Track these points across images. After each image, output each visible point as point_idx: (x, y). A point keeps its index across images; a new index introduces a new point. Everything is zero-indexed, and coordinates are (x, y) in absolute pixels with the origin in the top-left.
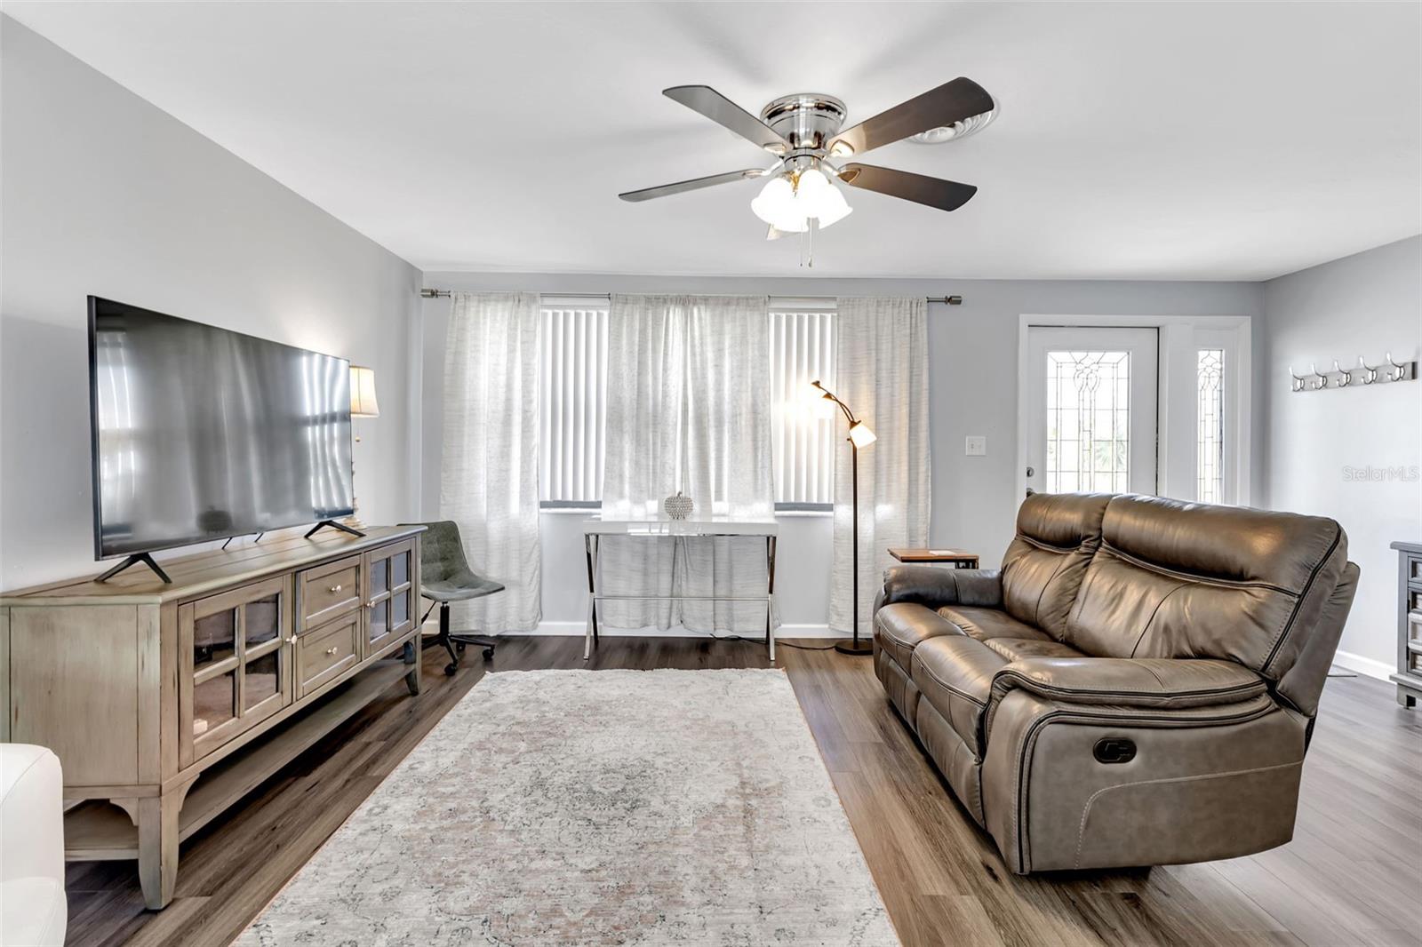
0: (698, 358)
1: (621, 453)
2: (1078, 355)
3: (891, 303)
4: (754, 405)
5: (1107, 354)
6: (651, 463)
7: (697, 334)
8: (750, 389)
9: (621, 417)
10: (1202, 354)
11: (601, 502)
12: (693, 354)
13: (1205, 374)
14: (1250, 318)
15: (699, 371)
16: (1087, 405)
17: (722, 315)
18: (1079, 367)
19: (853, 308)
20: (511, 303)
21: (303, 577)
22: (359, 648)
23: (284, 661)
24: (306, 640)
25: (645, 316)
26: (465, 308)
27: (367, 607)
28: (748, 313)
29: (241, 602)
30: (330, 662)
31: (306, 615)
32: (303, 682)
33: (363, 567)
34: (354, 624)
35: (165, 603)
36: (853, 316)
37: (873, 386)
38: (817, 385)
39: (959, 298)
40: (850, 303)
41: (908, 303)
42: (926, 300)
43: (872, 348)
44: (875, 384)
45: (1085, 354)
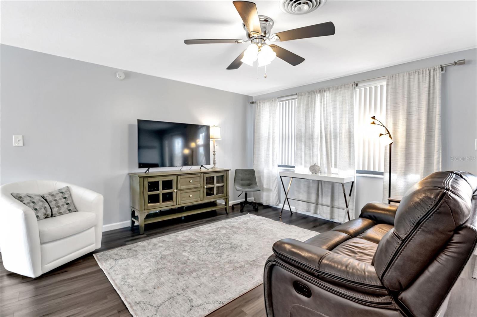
0: (325, 112)
1: (301, 149)
3: (417, 72)
4: (349, 129)
6: (311, 153)
7: (325, 103)
8: (347, 122)
9: (301, 136)
11: (294, 166)
12: (324, 111)
15: (325, 117)
17: (336, 93)
19: (395, 79)
20: (270, 102)
21: (179, 177)
22: (201, 197)
23: (174, 195)
24: (181, 192)
25: (308, 99)
26: (260, 106)
27: (204, 188)
28: (346, 91)
29: (160, 180)
30: (190, 198)
31: (181, 186)
32: (181, 201)
33: (202, 177)
34: (200, 191)
35: (140, 177)
36: (395, 83)
37: (405, 116)
38: (374, 118)
39: (463, 61)
40: (394, 77)
41: (428, 70)
42: (440, 66)
43: (405, 97)
44: (407, 115)
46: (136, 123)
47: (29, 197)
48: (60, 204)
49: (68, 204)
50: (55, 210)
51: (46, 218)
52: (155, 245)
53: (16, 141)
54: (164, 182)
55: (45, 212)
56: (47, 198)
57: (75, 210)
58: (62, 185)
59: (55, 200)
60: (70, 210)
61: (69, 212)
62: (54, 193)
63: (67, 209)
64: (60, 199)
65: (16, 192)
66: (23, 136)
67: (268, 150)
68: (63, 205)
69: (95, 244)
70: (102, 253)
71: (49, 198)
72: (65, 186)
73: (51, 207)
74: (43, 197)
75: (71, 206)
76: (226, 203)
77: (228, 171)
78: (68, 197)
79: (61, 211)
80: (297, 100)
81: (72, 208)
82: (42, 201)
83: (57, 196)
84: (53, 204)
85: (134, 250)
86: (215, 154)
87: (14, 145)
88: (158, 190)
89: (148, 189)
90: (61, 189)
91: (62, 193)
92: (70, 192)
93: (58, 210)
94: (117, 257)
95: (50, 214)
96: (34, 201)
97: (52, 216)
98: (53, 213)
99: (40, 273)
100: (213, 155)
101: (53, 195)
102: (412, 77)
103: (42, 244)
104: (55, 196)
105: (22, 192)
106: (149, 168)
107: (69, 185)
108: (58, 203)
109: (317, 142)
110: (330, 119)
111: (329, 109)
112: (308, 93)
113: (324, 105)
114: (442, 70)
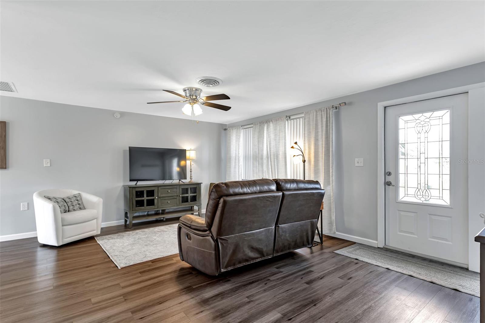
0: (270, 138)
2: (417, 116)
9: (256, 157)
16: (422, 140)
17: (276, 124)
18: (418, 121)
19: (309, 115)
20: (236, 129)
21: (160, 188)
22: (177, 203)
23: (156, 201)
24: (161, 199)
25: (260, 128)
26: (230, 132)
27: (180, 196)
28: (282, 122)
29: (145, 190)
30: (169, 204)
31: (161, 194)
32: (161, 206)
33: (178, 188)
34: (176, 199)
35: (129, 187)
36: (309, 118)
37: (314, 142)
38: (296, 143)
39: (344, 103)
40: (308, 113)
41: (326, 109)
42: (332, 106)
43: (314, 128)
44: (315, 141)
45: (422, 114)
46: (128, 149)
47: (55, 198)
48: (74, 204)
49: (79, 204)
50: (71, 208)
51: (65, 212)
52: (137, 233)
53: (46, 163)
54: (148, 191)
55: (65, 209)
56: (66, 200)
57: (84, 208)
58: (76, 192)
59: (71, 201)
60: (80, 208)
61: (80, 209)
62: (71, 197)
63: (79, 207)
64: (74, 201)
65: (47, 195)
66: (50, 160)
67: (235, 167)
68: (76, 205)
69: (96, 231)
70: (101, 237)
71: (67, 200)
72: (77, 193)
73: (69, 205)
74: (63, 199)
75: (81, 205)
76: (199, 209)
77: (201, 184)
78: (80, 199)
79: (74, 209)
80: (252, 128)
81: (82, 207)
82: (63, 202)
83: (72, 199)
84: (69, 204)
85: (122, 236)
86: (192, 171)
87: (44, 166)
88: (143, 197)
89: (136, 196)
90: (75, 195)
91: (75, 197)
92: (81, 197)
93: (73, 208)
94: (110, 239)
95: (68, 210)
96: (57, 201)
97: (69, 211)
98: (70, 209)
99: (61, 244)
100: (190, 172)
101: (70, 198)
102: (318, 113)
103: (63, 226)
104: (71, 199)
105: (51, 196)
106: (137, 182)
107: (80, 193)
108: (73, 203)
109: (265, 161)
110: (273, 143)
111: (272, 136)
112: (260, 123)
113: (269, 132)
114: (336, 109)
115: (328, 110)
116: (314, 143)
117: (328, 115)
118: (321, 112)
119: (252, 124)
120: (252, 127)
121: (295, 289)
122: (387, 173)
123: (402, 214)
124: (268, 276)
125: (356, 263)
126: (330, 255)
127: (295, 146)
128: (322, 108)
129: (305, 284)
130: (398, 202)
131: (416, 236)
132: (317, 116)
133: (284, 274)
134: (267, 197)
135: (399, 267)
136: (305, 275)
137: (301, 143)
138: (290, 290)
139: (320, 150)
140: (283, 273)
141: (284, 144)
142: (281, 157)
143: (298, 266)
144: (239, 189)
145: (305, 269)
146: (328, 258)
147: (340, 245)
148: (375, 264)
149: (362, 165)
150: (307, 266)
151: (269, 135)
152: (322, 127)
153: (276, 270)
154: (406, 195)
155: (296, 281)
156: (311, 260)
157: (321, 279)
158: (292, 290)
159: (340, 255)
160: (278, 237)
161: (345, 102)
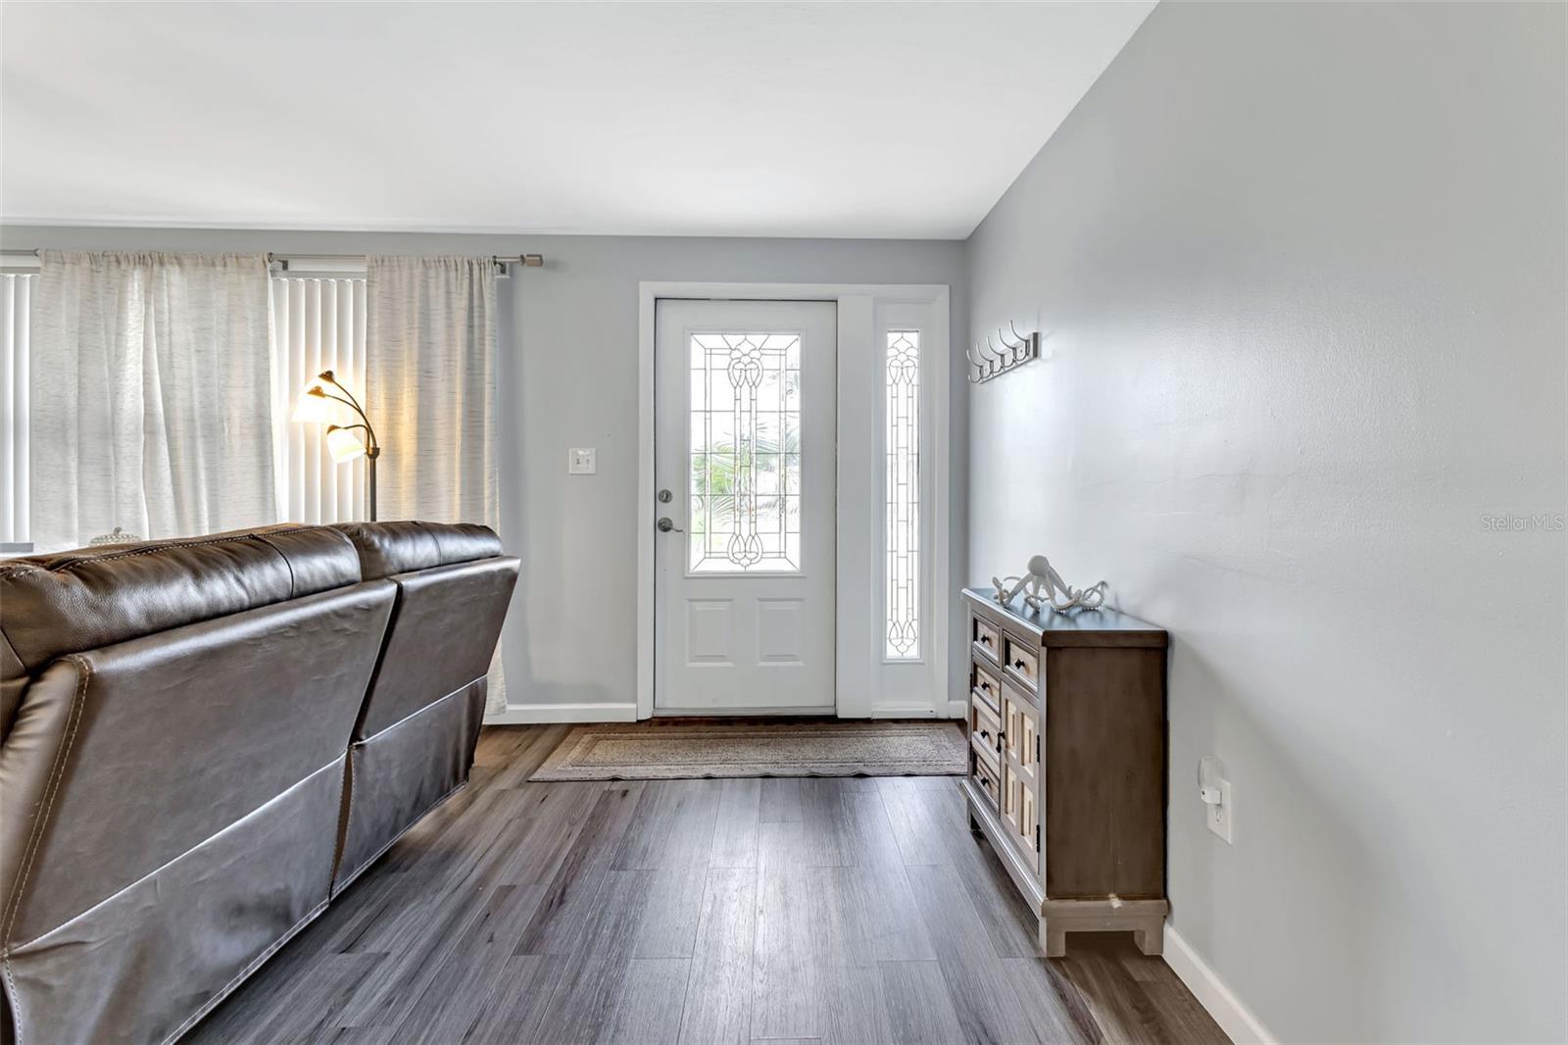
0: (165, 341)
1: (66, 475)
2: (734, 340)
3: (443, 263)
5: (771, 337)
7: (166, 307)
9: (62, 423)
10: (892, 337)
13: (896, 363)
14: (947, 287)
16: (746, 406)
18: (736, 354)
19: (391, 271)
25: (92, 281)
28: (243, 277)
36: (391, 281)
37: (416, 378)
38: (328, 376)
39: (538, 258)
40: (386, 263)
41: (466, 264)
42: (492, 259)
43: (416, 325)
44: (419, 376)
45: (743, 337)
102: (431, 273)
109: (132, 448)
110: (186, 367)
111: (183, 334)
112: (93, 259)
113: (159, 312)
114: (503, 271)
115: (476, 267)
116: (416, 384)
117: (476, 288)
118: (447, 270)
119: (35, 253)
120: (36, 270)
121: (495, 1009)
122: (661, 495)
123: (697, 609)
124: (325, 1012)
125: (625, 793)
126: (527, 795)
127: (326, 386)
128: (448, 256)
129: (522, 958)
130: (690, 576)
131: (730, 664)
132: (427, 282)
133: (400, 959)
134: (338, 614)
135: (724, 762)
136: (492, 921)
137: (351, 378)
138: (477, 1022)
139: (440, 412)
140: (391, 959)
141: (257, 375)
142: (236, 431)
143: (437, 891)
144: (186, 586)
145: (474, 894)
146: (526, 810)
147: (528, 747)
148: (671, 776)
149: (591, 469)
150: (475, 875)
151: (159, 324)
152: (450, 326)
153: (350, 960)
154: (709, 554)
155: (476, 966)
156: (474, 842)
157: (561, 902)
158: (485, 1019)
159: (558, 781)
160: (361, 798)
161: (539, 253)
